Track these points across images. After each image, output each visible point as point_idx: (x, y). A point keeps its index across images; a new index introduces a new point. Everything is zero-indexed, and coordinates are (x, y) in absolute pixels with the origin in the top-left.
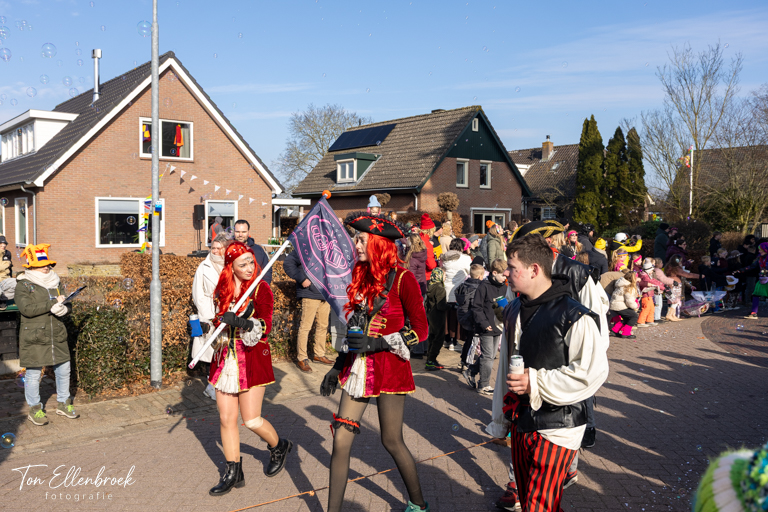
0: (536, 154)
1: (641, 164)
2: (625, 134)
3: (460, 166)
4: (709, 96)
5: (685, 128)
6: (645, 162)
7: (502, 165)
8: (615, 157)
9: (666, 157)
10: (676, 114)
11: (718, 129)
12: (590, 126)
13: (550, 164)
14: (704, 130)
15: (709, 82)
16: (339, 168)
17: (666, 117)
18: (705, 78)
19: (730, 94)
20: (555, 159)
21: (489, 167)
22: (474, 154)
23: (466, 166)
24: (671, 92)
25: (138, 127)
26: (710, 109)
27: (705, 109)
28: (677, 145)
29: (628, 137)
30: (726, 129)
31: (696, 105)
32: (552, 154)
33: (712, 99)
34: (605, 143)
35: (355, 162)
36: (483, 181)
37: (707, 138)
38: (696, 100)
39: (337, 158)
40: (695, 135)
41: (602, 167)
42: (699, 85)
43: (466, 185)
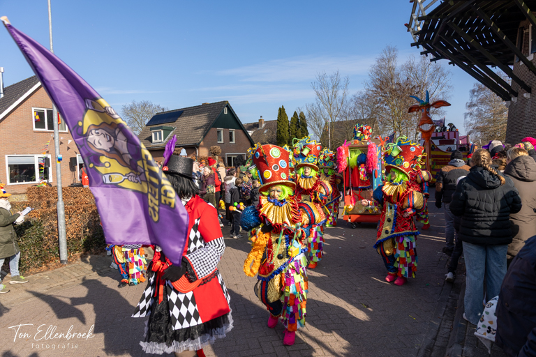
0: (255, 126)
1: (306, 129)
2: (299, 115)
3: (219, 132)
4: (335, 95)
5: (326, 112)
6: (308, 128)
7: (240, 131)
8: (294, 126)
9: (319, 126)
10: (321, 105)
11: (341, 112)
12: (282, 111)
13: (263, 130)
14: (334, 112)
15: (335, 89)
16: (153, 135)
17: (317, 106)
18: (333, 87)
19: (345, 95)
20: (266, 128)
21: (234, 133)
22: (226, 126)
23: (222, 132)
24: (318, 95)
25: (31, 113)
26: (336, 102)
27: (334, 102)
28: (323, 120)
29: (300, 116)
30: (345, 112)
31: (330, 100)
32: (263, 125)
33: (337, 98)
34: (289, 119)
35: (162, 132)
36: (231, 140)
37: (336, 116)
38: (330, 98)
39: (151, 129)
40: (331, 115)
41: (288, 131)
42: (331, 91)
43: (222, 142)
